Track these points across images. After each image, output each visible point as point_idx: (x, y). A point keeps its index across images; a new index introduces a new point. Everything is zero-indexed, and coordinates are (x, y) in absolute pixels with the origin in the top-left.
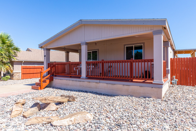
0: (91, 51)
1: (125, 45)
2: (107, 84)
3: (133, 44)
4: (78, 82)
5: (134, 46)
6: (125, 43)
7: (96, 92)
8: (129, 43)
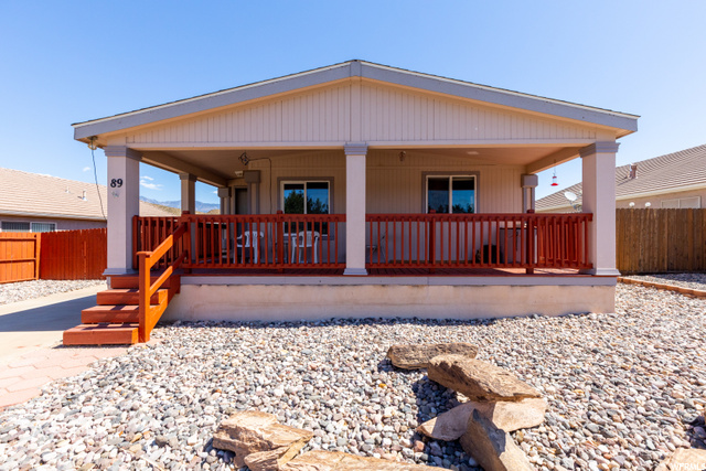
0: (305, 183)
1: (424, 174)
2: (455, 286)
3: (451, 173)
4: (330, 288)
5: (451, 177)
6: (426, 169)
7: (415, 318)
8: (439, 169)
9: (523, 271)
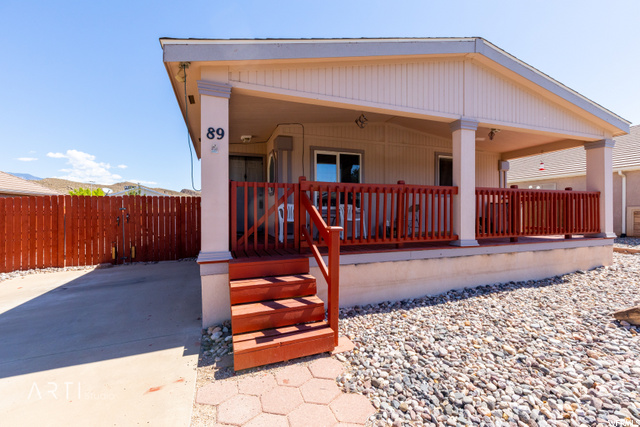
0: (337, 154)
1: (436, 154)
4: (449, 260)
6: (437, 149)
8: (447, 150)
9: (563, 237)
